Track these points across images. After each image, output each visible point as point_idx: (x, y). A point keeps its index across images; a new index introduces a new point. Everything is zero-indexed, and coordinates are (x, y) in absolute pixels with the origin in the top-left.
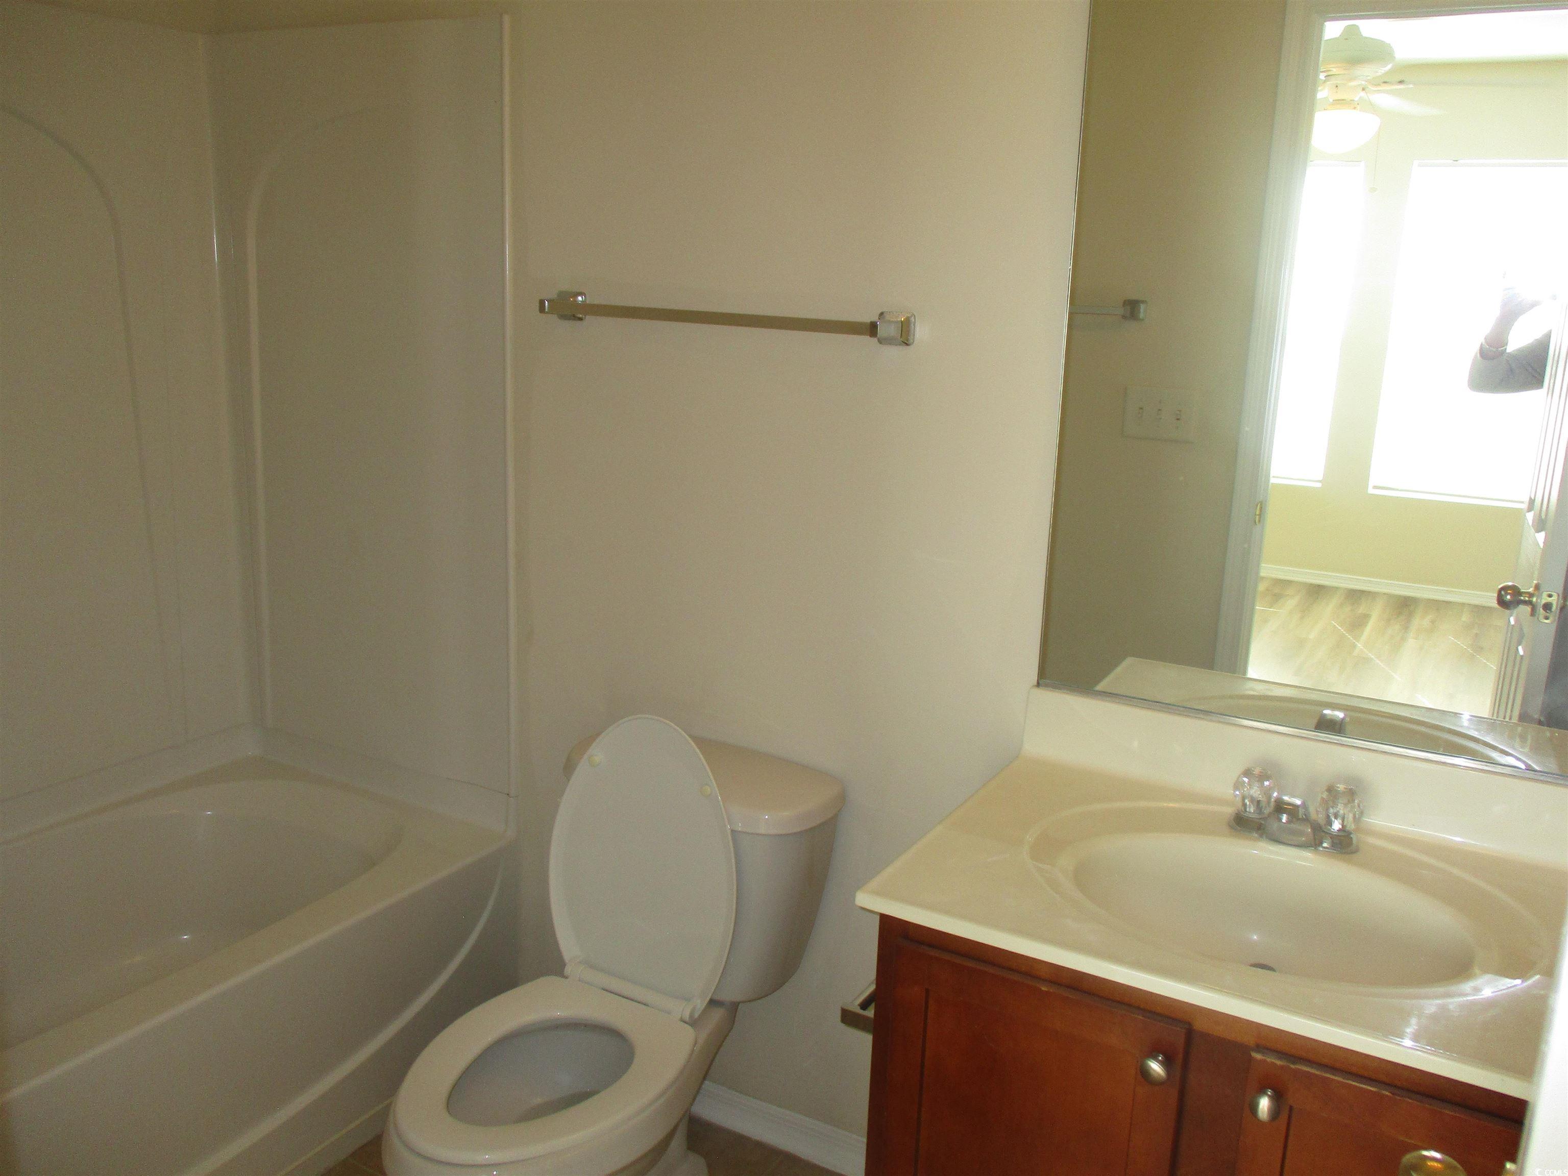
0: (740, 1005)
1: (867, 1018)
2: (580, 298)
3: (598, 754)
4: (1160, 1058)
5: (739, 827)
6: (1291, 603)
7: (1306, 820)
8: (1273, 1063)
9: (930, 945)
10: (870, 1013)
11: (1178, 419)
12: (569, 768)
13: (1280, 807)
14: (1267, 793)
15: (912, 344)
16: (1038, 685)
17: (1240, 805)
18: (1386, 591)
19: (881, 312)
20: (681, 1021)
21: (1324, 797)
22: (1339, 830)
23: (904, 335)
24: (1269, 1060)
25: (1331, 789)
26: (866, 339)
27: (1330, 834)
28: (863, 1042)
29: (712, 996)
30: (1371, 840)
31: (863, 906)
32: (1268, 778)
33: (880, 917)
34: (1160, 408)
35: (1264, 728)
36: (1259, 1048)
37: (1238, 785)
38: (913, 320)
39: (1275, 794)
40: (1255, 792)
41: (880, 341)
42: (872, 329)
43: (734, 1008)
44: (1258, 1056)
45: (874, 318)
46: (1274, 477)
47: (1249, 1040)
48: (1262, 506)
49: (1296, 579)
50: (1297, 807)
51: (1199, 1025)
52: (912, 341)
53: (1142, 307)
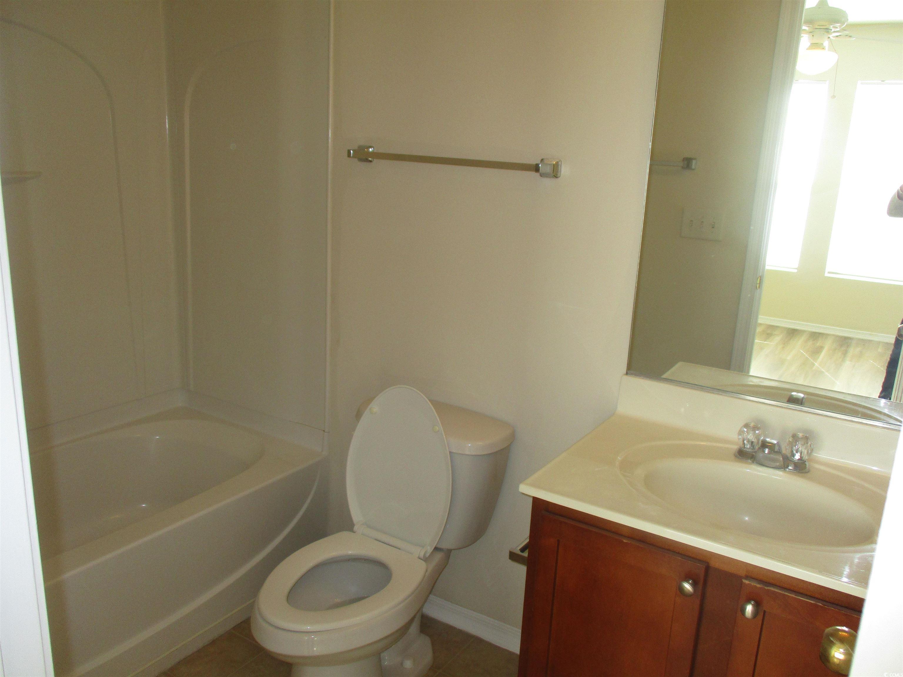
0: (453, 551)
1: (524, 557)
2: (371, 150)
3: (375, 407)
4: (690, 582)
5: (454, 451)
6: (777, 339)
7: (779, 452)
8: (755, 586)
9: (562, 516)
10: (526, 554)
11: (713, 228)
12: (358, 415)
13: (764, 445)
14: (758, 437)
15: (559, 177)
16: (627, 374)
17: (742, 443)
18: (834, 333)
19: (542, 158)
20: (419, 559)
21: (791, 440)
22: (799, 459)
23: (555, 173)
24: (753, 584)
25: (794, 436)
26: (533, 174)
27: (794, 462)
28: (522, 570)
29: (436, 546)
30: (817, 466)
31: (523, 492)
32: (758, 429)
33: (533, 498)
34: (703, 221)
35: (757, 401)
36: (747, 577)
37: (741, 432)
38: (560, 164)
39: (762, 438)
40: (751, 437)
41: (541, 175)
42: (536, 169)
43: (448, 553)
44: (746, 582)
45: (538, 162)
46: (768, 265)
47: (742, 573)
48: (761, 278)
49: (782, 325)
50: (775, 444)
51: (714, 564)
52: (559, 175)
53: (694, 162)
